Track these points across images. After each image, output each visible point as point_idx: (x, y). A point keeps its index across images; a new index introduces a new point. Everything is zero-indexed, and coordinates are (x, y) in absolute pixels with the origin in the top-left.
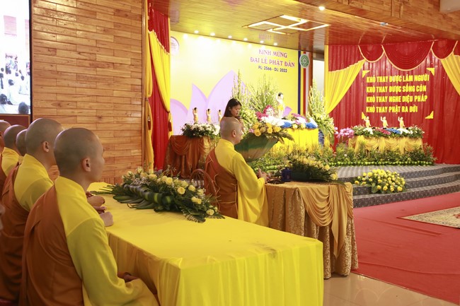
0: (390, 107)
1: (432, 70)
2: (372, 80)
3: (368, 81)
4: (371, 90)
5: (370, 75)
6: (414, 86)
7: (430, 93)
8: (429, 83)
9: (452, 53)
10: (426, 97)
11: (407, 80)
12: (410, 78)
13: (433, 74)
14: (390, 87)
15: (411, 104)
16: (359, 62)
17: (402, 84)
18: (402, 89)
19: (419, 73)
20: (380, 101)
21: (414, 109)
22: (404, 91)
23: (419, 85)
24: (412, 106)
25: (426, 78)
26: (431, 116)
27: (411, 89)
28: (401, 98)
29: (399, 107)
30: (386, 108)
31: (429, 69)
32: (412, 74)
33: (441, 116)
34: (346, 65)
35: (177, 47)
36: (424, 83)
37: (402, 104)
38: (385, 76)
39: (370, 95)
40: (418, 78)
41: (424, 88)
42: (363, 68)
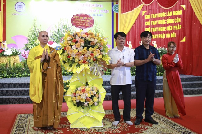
0: (159, 35)
1: (184, 6)
2: (148, 17)
3: (146, 18)
4: (148, 23)
5: (147, 14)
6: (173, 19)
7: (183, 23)
8: (182, 16)
10: (181, 26)
11: (169, 15)
12: (170, 14)
13: (185, 9)
14: (159, 21)
15: (172, 32)
16: (140, 6)
17: (166, 18)
18: (166, 22)
19: (176, 10)
20: (154, 31)
21: (173, 35)
22: (167, 23)
23: (176, 18)
24: (172, 33)
25: (179, 12)
26: (184, 40)
27: (171, 21)
28: (166, 28)
29: (165, 34)
30: (157, 35)
31: (182, 6)
32: (172, 11)
33: (190, 40)
34: (132, 9)
35: (24, 7)
36: (179, 16)
37: (166, 32)
38: (156, 13)
39: (148, 27)
40: (176, 13)
41: (179, 20)
42: (143, 9)
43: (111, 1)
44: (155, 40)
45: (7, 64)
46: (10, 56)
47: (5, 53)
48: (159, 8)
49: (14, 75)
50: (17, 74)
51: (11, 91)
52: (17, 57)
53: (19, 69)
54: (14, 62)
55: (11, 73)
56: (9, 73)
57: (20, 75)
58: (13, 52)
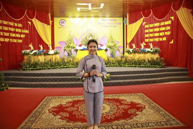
0: (155, 39)
1: (172, 18)
2: (147, 26)
3: (146, 27)
4: (147, 31)
5: (146, 24)
6: (165, 27)
7: (171, 30)
8: (171, 25)
9: (182, 7)
10: (170, 32)
11: (162, 25)
12: (163, 24)
13: (173, 20)
14: (155, 29)
15: (163, 36)
16: (141, 19)
17: (160, 27)
18: (159, 29)
19: (167, 20)
20: (151, 36)
21: (165, 39)
22: (160, 30)
23: (167, 27)
24: (164, 37)
25: (169, 22)
26: (172, 42)
27: (163, 29)
28: (159, 34)
29: (159, 38)
30: (153, 39)
31: (171, 17)
32: (164, 21)
33: (176, 42)
34: (136, 21)
35: (65, 23)
36: (169, 25)
38: (153, 24)
39: (147, 33)
40: (167, 23)
41: (169, 28)
42: (143, 21)
43: (122, 17)
44: (152, 42)
45: (50, 60)
46: (52, 55)
47: (49, 53)
48: (155, 19)
49: (55, 67)
50: (57, 67)
51: (48, 78)
52: (57, 56)
53: (58, 63)
54: (55, 59)
55: (53, 66)
56: (51, 66)
57: (59, 67)
58: (54, 52)
